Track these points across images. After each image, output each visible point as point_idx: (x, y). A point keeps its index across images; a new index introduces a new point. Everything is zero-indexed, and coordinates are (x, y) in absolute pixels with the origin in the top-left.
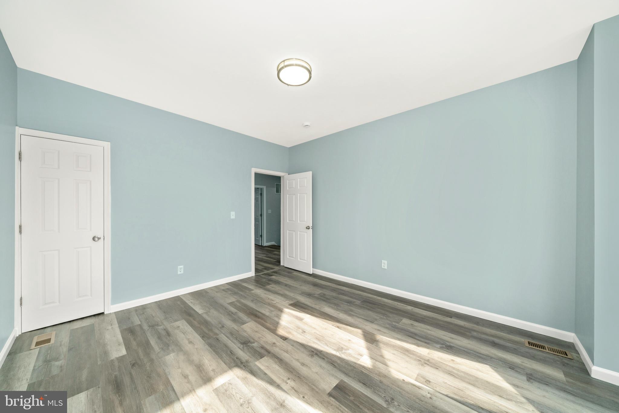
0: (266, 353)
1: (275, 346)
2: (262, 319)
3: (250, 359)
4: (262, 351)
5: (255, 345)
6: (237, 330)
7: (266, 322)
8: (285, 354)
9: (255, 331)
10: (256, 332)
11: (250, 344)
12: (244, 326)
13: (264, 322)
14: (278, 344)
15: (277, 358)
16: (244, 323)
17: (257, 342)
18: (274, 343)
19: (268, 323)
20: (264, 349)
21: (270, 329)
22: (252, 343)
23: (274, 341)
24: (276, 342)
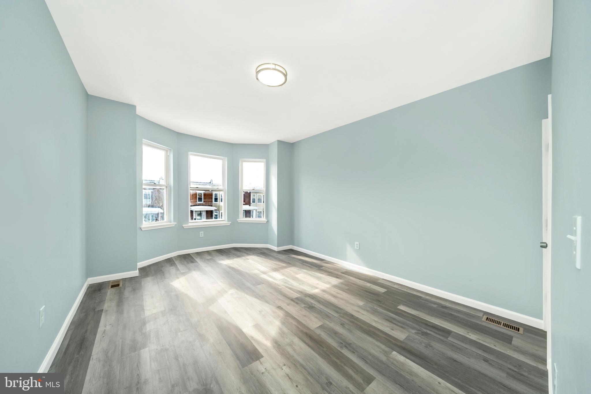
0: (295, 300)
1: (287, 303)
2: (302, 331)
3: (304, 297)
4: (297, 301)
5: (303, 306)
6: (325, 320)
7: (296, 326)
8: (280, 298)
9: (307, 317)
10: (305, 316)
11: (307, 306)
12: (320, 324)
13: (299, 326)
14: (285, 304)
15: (286, 297)
16: (321, 327)
17: (302, 307)
18: (288, 305)
19: (295, 325)
20: (295, 302)
21: (292, 317)
22: (306, 307)
23: (288, 307)
24: (287, 306)
